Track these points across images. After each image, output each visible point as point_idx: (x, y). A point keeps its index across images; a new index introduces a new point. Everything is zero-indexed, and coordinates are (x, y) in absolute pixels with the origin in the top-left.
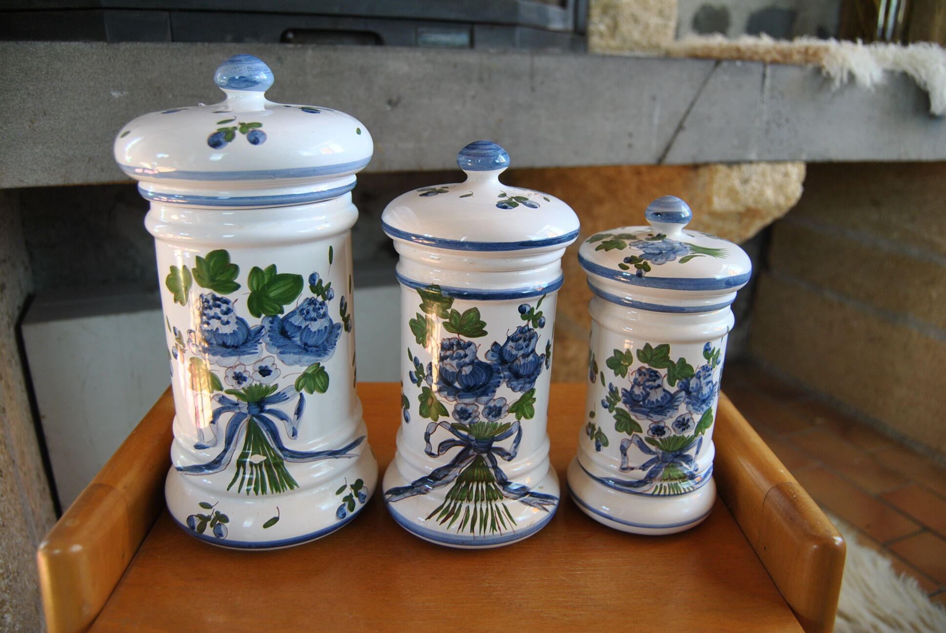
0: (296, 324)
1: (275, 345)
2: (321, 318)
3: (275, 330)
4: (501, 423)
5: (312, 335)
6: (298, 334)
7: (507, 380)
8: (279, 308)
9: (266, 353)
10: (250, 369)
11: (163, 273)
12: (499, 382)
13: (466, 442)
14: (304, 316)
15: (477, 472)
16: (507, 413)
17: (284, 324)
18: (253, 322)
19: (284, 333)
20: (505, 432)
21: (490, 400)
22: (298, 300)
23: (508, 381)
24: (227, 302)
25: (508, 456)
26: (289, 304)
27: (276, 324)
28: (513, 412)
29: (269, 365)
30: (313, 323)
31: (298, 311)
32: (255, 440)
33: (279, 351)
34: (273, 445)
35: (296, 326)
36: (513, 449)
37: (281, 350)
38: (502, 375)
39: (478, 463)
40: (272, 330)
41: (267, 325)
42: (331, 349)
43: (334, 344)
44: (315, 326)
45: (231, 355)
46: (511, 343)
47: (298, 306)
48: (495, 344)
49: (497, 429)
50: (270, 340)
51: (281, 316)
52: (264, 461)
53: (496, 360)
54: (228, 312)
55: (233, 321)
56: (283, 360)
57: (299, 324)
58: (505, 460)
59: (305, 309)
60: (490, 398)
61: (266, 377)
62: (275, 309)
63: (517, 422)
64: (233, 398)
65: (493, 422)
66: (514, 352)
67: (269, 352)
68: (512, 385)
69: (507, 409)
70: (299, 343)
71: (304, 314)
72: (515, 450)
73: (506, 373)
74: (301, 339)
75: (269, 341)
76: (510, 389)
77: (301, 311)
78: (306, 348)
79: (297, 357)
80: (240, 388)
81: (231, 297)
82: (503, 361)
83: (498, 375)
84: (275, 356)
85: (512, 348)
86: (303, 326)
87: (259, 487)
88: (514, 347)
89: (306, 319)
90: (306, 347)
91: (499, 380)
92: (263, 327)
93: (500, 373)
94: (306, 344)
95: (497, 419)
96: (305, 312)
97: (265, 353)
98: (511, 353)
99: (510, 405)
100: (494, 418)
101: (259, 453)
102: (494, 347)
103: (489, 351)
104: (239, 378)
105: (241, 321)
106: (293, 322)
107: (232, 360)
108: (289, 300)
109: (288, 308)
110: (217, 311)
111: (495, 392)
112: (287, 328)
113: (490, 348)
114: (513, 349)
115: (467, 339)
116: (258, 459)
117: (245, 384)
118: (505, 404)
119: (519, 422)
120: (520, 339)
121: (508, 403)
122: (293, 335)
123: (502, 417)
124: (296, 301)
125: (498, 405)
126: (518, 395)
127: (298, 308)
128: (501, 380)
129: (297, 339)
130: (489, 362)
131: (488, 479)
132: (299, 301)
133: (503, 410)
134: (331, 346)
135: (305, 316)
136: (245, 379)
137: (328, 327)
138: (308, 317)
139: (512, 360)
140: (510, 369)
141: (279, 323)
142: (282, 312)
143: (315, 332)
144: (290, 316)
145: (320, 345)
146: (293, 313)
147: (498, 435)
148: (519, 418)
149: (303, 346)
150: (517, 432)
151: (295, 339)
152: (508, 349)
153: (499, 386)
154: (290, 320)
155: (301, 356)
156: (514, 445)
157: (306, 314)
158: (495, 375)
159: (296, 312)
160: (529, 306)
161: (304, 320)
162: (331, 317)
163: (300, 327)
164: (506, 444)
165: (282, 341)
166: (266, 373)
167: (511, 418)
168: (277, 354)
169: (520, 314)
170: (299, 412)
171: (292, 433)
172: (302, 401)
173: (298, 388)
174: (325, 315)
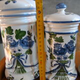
4: (67, 60)
8: (21, 38)
10: (16, 50)
13: (59, 64)
15: (62, 70)
18: (17, 41)
19: (23, 43)
20: (67, 62)
27: (21, 41)
29: (20, 49)
32: (18, 64)
33: (22, 46)
34: (22, 64)
39: (62, 68)
41: (19, 41)
56: (23, 48)
58: (67, 68)
60: (65, 55)
68: (69, 52)
73: (68, 50)
75: (20, 44)
77: (26, 38)
80: (15, 54)
81: (12, 36)
82: (67, 48)
87: (19, 72)
97: (19, 47)
100: (65, 59)
102: (65, 45)
104: (15, 52)
105: (14, 40)
107: (13, 48)
108: (23, 36)
109: (23, 38)
115: (59, 43)
116: (19, 67)
118: (68, 57)
120: (71, 43)
125: (66, 57)
126: (70, 55)
129: (25, 44)
131: (64, 72)
132: (26, 36)
139: (69, 47)
153: (66, 53)
155: (26, 47)
158: (65, 51)
160: (73, 36)
164: (68, 65)
167: (69, 59)
170: (26, 58)
171: (26, 62)
172: (27, 56)
173: (26, 53)
174: (31, 39)
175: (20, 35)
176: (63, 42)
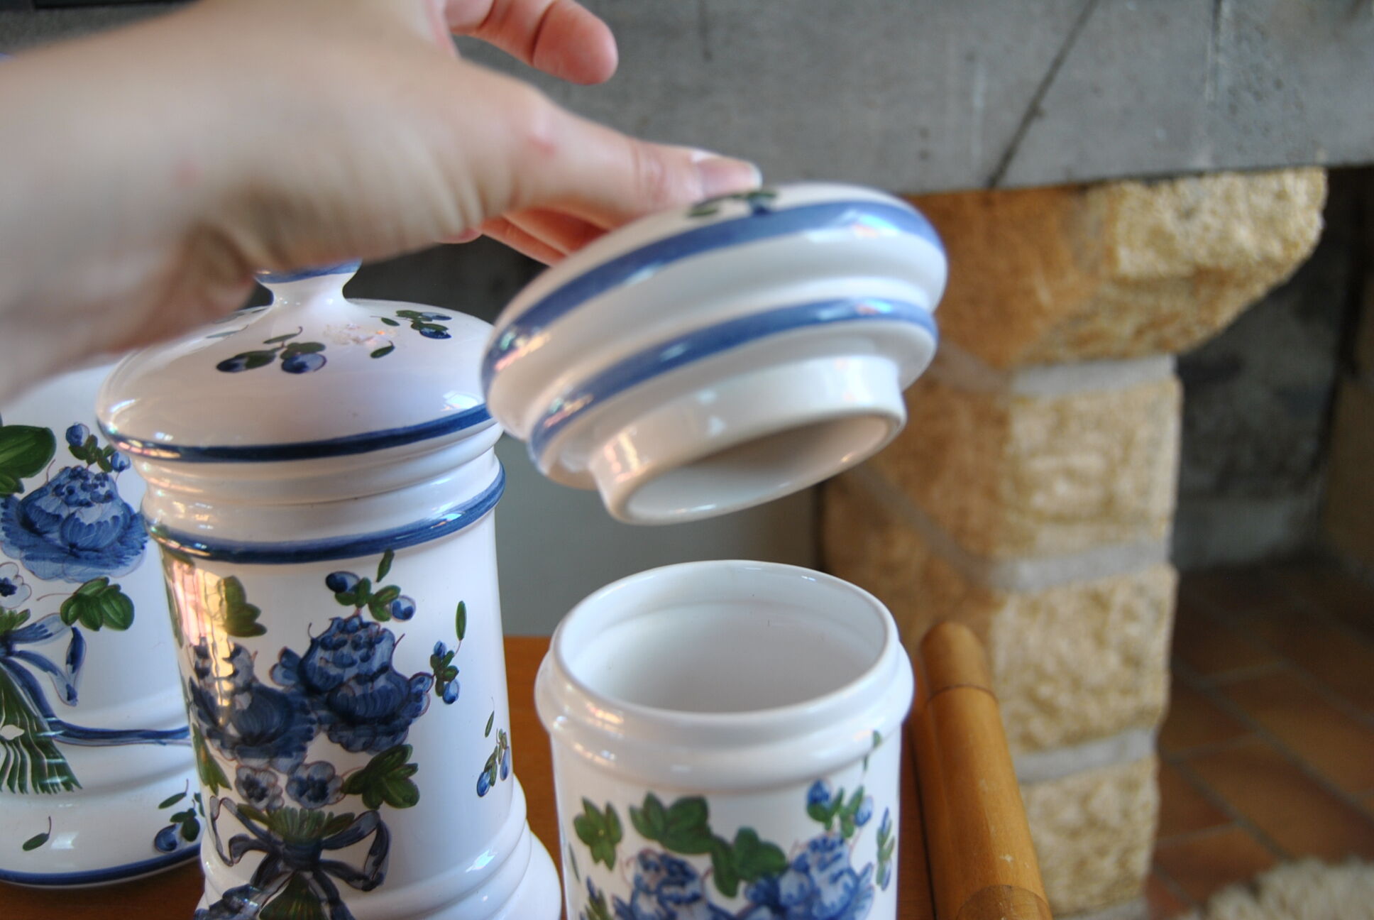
0: (50, 510)
1: (15, 544)
2: (102, 502)
3: (12, 520)
4: (331, 814)
5: (84, 531)
6: (56, 527)
7: (327, 727)
8: (15, 483)
12: (310, 731)
14: (63, 497)
15: (296, 907)
16: (340, 795)
17: (27, 509)
20: (344, 831)
21: (298, 765)
22: (48, 470)
23: (330, 729)
25: (361, 881)
26: (32, 476)
27: (12, 510)
28: (355, 792)
29: (11, 577)
30: (84, 509)
31: (50, 489)
33: (23, 554)
35: (49, 514)
36: (369, 869)
37: (28, 553)
38: (313, 716)
40: (7, 518)
42: (133, 555)
43: (138, 546)
44: (89, 516)
46: (320, 653)
47: (49, 480)
48: (286, 653)
49: (324, 825)
50: (7, 535)
51: (19, 496)
52: (22, 737)
53: (294, 686)
56: (32, 569)
57: (55, 511)
58: (356, 888)
59: (64, 486)
60: (298, 761)
61: (9, 596)
62: (8, 485)
63: (370, 814)
65: (311, 810)
66: (333, 671)
67: (8, 556)
68: (341, 737)
69: (339, 785)
70: (59, 542)
71: (63, 494)
72: (377, 869)
73: (323, 713)
74: (62, 537)
75: (5, 537)
76: (338, 747)
77: (55, 488)
78: (73, 553)
79: (57, 567)
82: (310, 689)
83: (304, 716)
84: (18, 562)
85: (327, 662)
86: (64, 514)
88: (331, 660)
89: (68, 503)
90: (75, 550)
91: (308, 726)
93: (308, 713)
94: (73, 545)
95: (319, 804)
96: (64, 490)
98: (326, 673)
99: (345, 778)
100: (312, 803)
101: (15, 723)
102: (284, 659)
103: (275, 666)
106: (43, 507)
108: (32, 470)
109: (31, 484)
111: (303, 749)
112: (33, 516)
113: (275, 660)
114: (330, 665)
116: (12, 732)
118: (333, 777)
119: (377, 815)
120: (342, 643)
121: (339, 772)
122: (45, 530)
123: (330, 801)
124: (44, 471)
125: (317, 777)
126: (363, 760)
127: (49, 484)
128: (315, 727)
129: (54, 536)
130: (280, 688)
132: (51, 471)
133: (331, 787)
134: (131, 551)
135: (67, 497)
137: (121, 519)
138: (73, 499)
139: (332, 687)
140: (329, 705)
141: (17, 508)
142: (20, 490)
143: (90, 525)
144: (37, 496)
145: (105, 547)
146: (41, 492)
147: (328, 837)
148: (374, 807)
149: (68, 548)
150: (374, 833)
151: (50, 536)
152: (318, 665)
153: (310, 739)
154: (38, 503)
155: (65, 565)
156: (372, 859)
157: (66, 493)
158: (298, 715)
159: (46, 490)
160: (354, 576)
161: (64, 506)
162: (126, 500)
163: (58, 517)
164: (355, 855)
165: (26, 538)
166: (8, 590)
167: (353, 805)
168: (21, 559)
169: (332, 594)
170: (75, 657)
171: (71, 696)
172: (77, 641)
173: (67, 621)
174: (110, 497)
176: (260, 630)
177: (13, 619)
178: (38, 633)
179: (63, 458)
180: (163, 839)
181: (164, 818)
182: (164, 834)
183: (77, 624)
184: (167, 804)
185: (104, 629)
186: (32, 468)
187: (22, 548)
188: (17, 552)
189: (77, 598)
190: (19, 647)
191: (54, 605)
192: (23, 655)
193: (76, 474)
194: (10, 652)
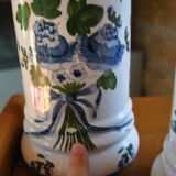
1: (84, 56)
2: (114, 39)
3: (84, 45)
5: (108, 50)
6: (100, 49)
8: (88, 30)
9: (78, 61)
10: (68, 72)
11: (15, 10)
17: (91, 41)
18: (70, 39)
19: (90, 47)
24: (53, 25)
26: (94, 27)
27: (85, 41)
29: (80, 70)
30: (109, 42)
31: (100, 33)
32: (70, 119)
34: (81, 122)
35: (98, 43)
37: (88, 59)
40: (82, 45)
41: (80, 42)
42: (119, 61)
45: (55, 62)
47: (100, 29)
51: (89, 35)
52: (76, 132)
54: (53, 32)
55: (57, 38)
56: (89, 66)
57: (100, 42)
61: (78, 77)
62: (85, 30)
64: (57, 91)
67: (80, 60)
71: (103, 35)
74: (101, 53)
75: (80, 53)
77: (102, 32)
79: (98, 65)
80: (61, 85)
81: (55, 21)
86: (103, 44)
90: (104, 58)
92: (76, 43)
94: (104, 56)
96: (104, 33)
105: (62, 39)
107: (57, 66)
109: (93, 30)
110: (47, 32)
112: (93, 44)
116: (72, 130)
117: (65, 82)
122: (96, 50)
127: (100, 31)
129: (99, 53)
132: (101, 25)
135: (104, 37)
136: (64, 79)
137: (118, 46)
138: (106, 37)
141: (87, 41)
142: (89, 33)
143: (110, 48)
146: (97, 33)
151: (97, 52)
154: (95, 39)
157: (105, 35)
161: (103, 40)
163: (101, 45)
165: (90, 53)
168: (85, 62)
170: (98, 101)
171: (95, 115)
172: (100, 94)
173: (98, 86)
174: (116, 37)
175: (84, 18)
177: (79, 86)
178: (87, 91)
179: (105, 20)
180: (120, 164)
181: (120, 157)
182: (121, 162)
183: (101, 88)
184: (120, 151)
185: (109, 90)
186: (94, 23)
187: (86, 57)
188: (84, 59)
189: (103, 78)
190: (79, 97)
191: (94, 81)
192: (81, 101)
193: (109, 27)
194: (76, 100)
